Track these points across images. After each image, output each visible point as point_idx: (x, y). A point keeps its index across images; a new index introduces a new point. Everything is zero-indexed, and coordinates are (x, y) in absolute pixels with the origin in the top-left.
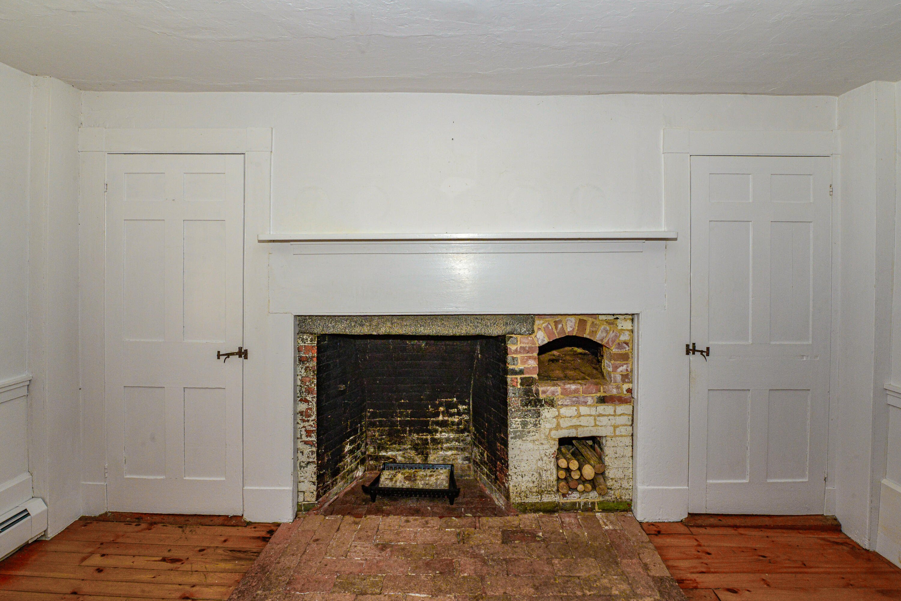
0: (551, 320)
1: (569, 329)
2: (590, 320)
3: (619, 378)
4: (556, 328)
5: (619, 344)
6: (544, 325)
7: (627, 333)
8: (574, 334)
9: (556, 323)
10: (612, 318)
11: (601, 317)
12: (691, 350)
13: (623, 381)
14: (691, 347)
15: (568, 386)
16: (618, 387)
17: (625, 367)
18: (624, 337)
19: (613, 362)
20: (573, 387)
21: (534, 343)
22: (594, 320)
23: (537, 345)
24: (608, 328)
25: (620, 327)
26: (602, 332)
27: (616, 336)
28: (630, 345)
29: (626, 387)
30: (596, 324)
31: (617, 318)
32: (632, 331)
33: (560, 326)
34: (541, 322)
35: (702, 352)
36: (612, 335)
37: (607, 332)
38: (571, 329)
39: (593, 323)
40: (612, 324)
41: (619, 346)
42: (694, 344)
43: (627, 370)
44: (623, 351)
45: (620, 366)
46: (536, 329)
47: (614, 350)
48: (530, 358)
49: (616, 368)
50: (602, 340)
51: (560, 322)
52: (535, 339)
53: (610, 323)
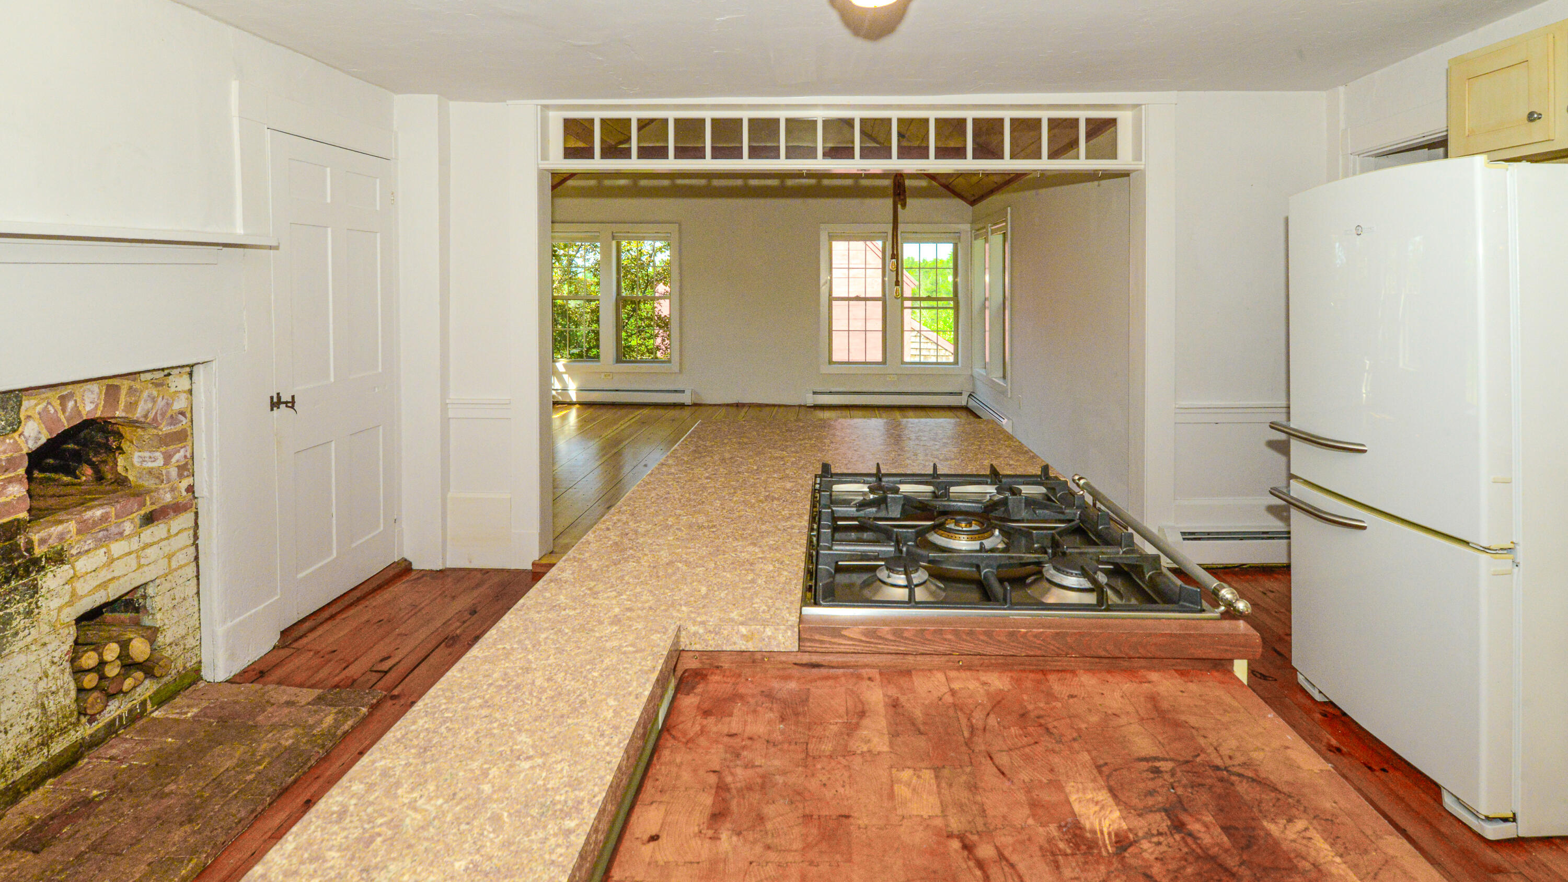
0: (53, 395)
1: (89, 407)
2: (125, 384)
3: (174, 472)
4: (64, 411)
5: (172, 416)
6: (39, 408)
7: (183, 397)
8: (98, 414)
9: (63, 399)
10: (160, 375)
11: (143, 377)
12: (276, 403)
13: (181, 476)
14: (275, 400)
15: (89, 514)
16: (173, 489)
17: (182, 452)
18: (180, 404)
19: (163, 449)
20: (98, 513)
21: (16, 447)
22: (132, 383)
23: (25, 451)
24: (155, 393)
25: (173, 389)
26: (146, 401)
27: (168, 405)
28: (188, 415)
29: (185, 483)
30: (136, 390)
31: (169, 374)
32: (190, 391)
33: (71, 404)
34: (33, 402)
35: (286, 403)
36: (161, 403)
37: (154, 400)
38: (93, 406)
39: (131, 388)
40: (161, 385)
41: (173, 420)
42: (278, 394)
43: (185, 457)
44: (178, 428)
45: (175, 454)
46: (22, 416)
47: (165, 429)
48: (10, 481)
49: (168, 458)
50: (146, 416)
51: (71, 395)
52: (21, 441)
53: (158, 384)
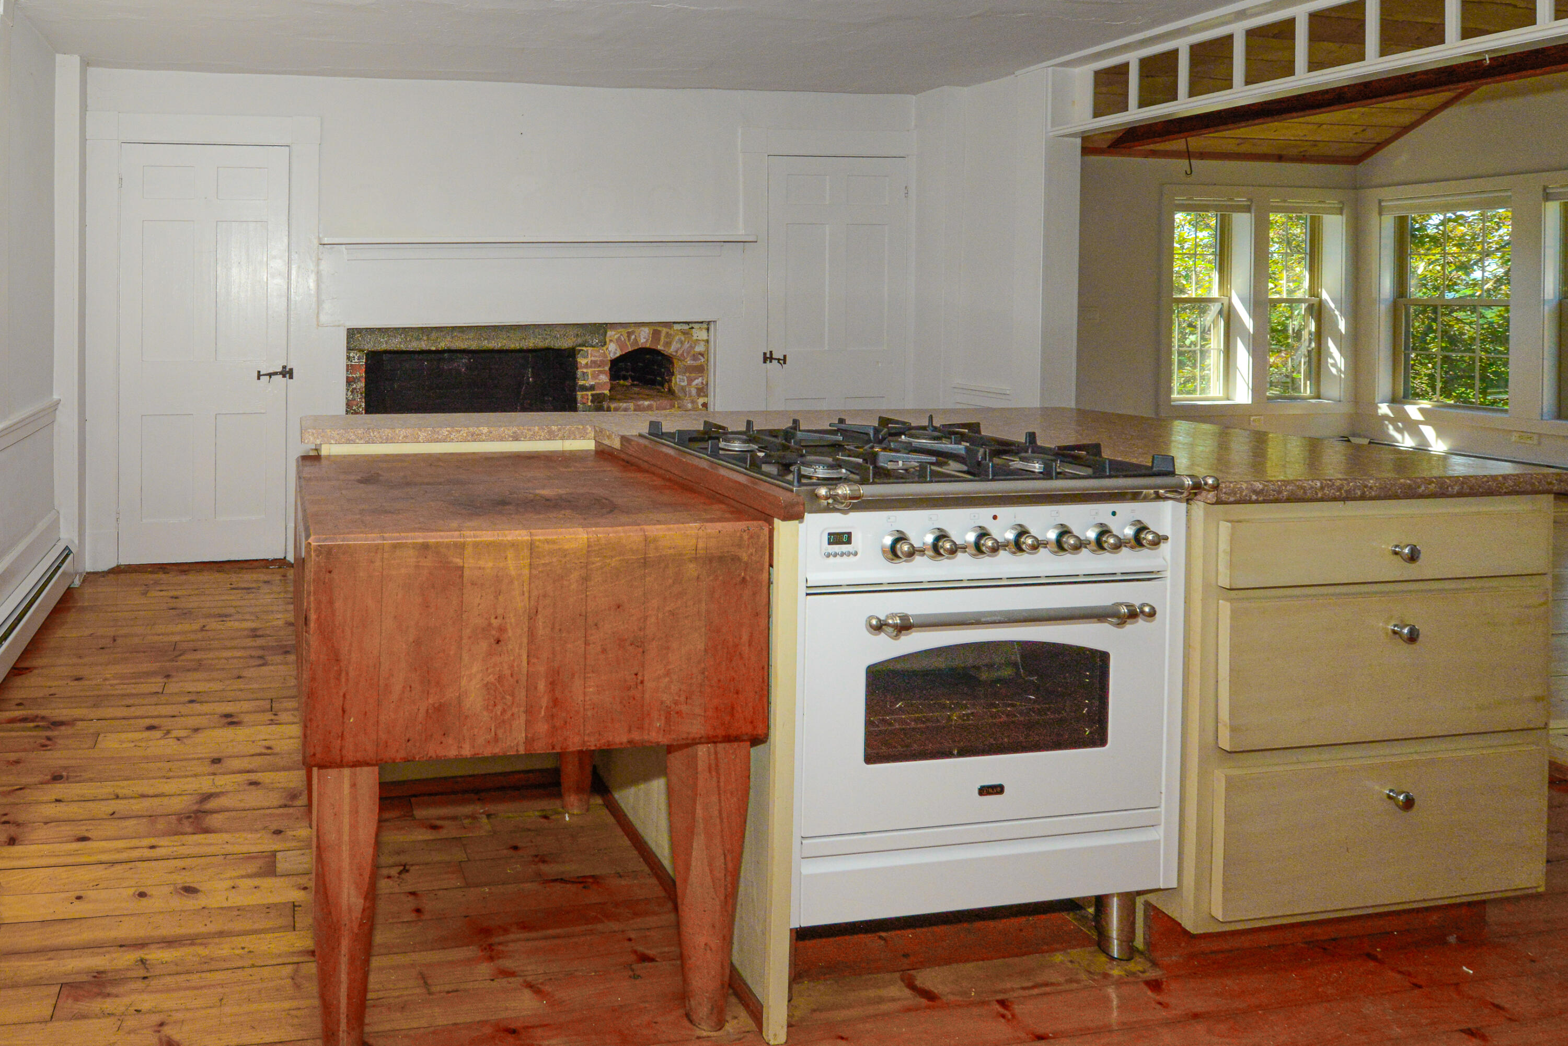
0: (624, 331)
1: (643, 340)
2: (664, 331)
3: (694, 392)
4: (629, 340)
5: (694, 355)
6: (616, 337)
7: (702, 343)
8: (648, 346)
9: (629, 334)
10: (686, 327)
11: (676, 327)
12: (768, 358)
13: (699, 396)
14: (768, 355)
15: (641, 402)
16: (693, 402)
17: (700, 379)
18: (700, 348)
19: (687, 374)
20: (646, 403)
21: (604, 355)
22: (668, 330)
23: (609, 359)
24: (683, 339)
25: (695, 338)
26: (677, 342)
27: (692, 347)
28: (706, 357)
29: (701, 401)
30: (671, 335)
31: (692, 328)
32: (707, 341)
33: (633, 337)
34: (613, 333)
35: (779, 360)
36: (687, 345)
37: (682, 343)
38: (645, 340)
39: (667, 333)
40: (687, 334)
41: (695, 357)
42: (771, 352)
43: (702, 383)
44: (698, 363)
45: (695, 379)
46: (607, 340)
47: (689, 362)
48: (600, 372)
49: (690, 381)
50: (676, 352)
51: (633, 332)
52: (607, 352)
53: (684, 333)
